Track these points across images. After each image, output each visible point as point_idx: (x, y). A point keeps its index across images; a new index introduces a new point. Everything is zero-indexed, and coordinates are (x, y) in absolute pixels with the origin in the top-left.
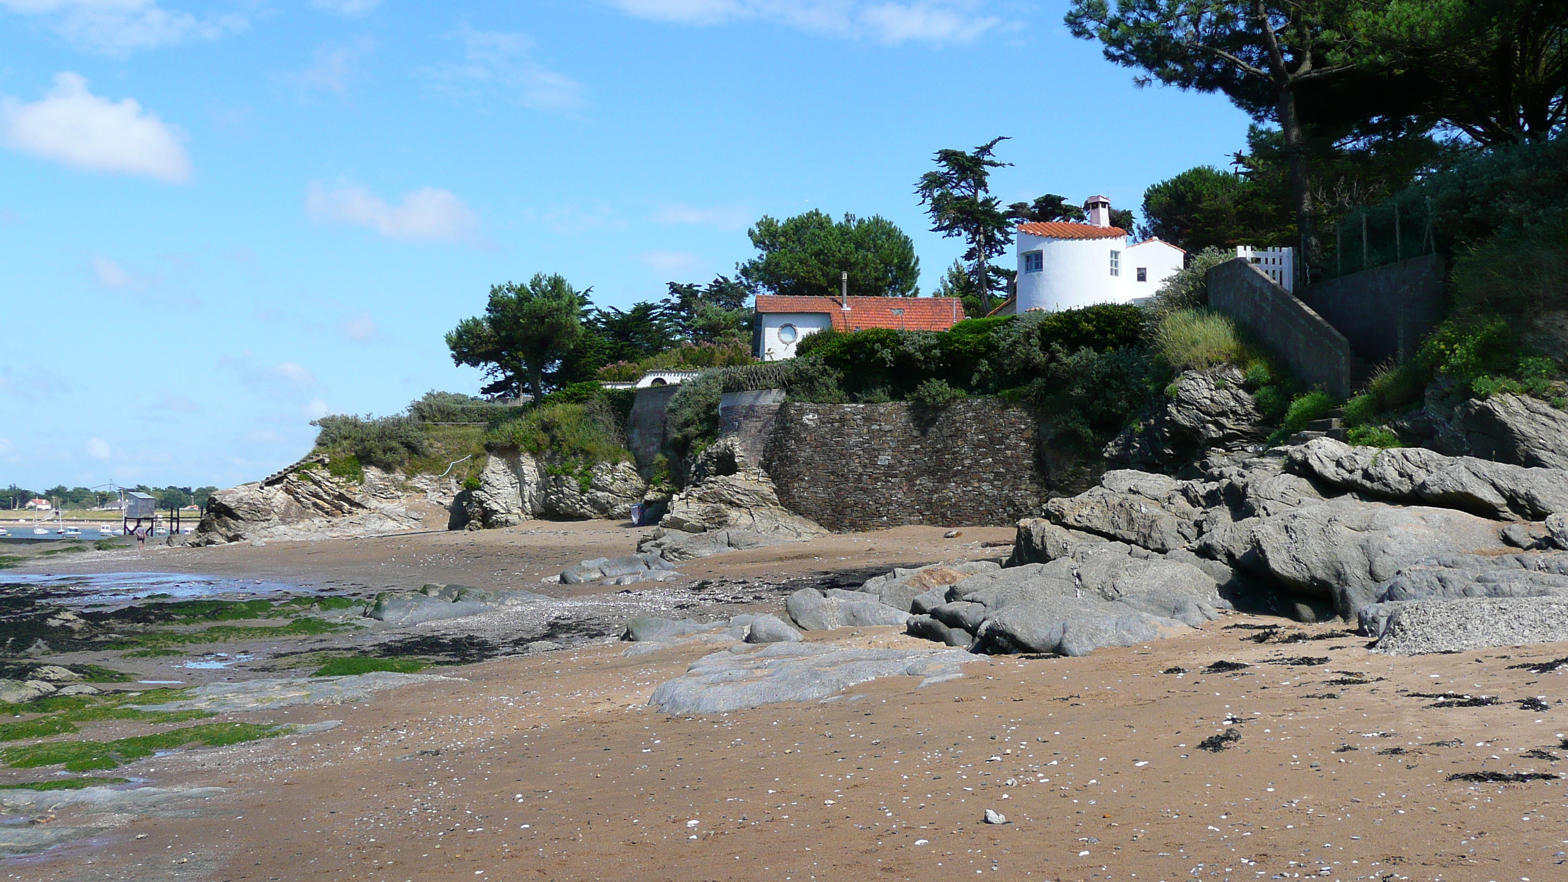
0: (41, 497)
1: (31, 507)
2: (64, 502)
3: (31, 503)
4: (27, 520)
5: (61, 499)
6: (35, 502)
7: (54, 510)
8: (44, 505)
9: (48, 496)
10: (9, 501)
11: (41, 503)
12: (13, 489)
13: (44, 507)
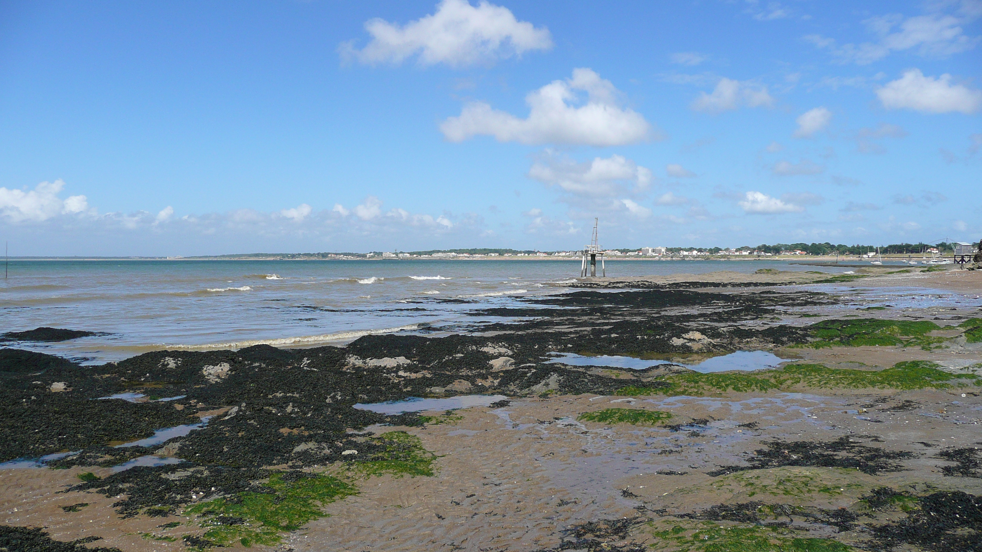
0: (934, 247)
1: (929, 252)
2: (945, 249)
3: (929, 250)
4: (927, 258)
5: (943, 248)
6: (931, 250)
7: (940, 253)
8: (935, 251)
9: (937, 247)
10: (919, 249)
11: (934, 250)
12: (921, 244)
13: (935, 252)
